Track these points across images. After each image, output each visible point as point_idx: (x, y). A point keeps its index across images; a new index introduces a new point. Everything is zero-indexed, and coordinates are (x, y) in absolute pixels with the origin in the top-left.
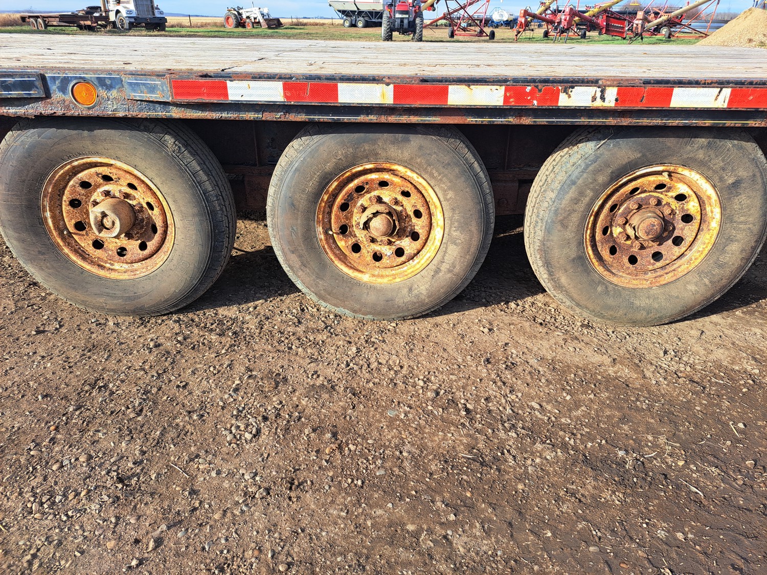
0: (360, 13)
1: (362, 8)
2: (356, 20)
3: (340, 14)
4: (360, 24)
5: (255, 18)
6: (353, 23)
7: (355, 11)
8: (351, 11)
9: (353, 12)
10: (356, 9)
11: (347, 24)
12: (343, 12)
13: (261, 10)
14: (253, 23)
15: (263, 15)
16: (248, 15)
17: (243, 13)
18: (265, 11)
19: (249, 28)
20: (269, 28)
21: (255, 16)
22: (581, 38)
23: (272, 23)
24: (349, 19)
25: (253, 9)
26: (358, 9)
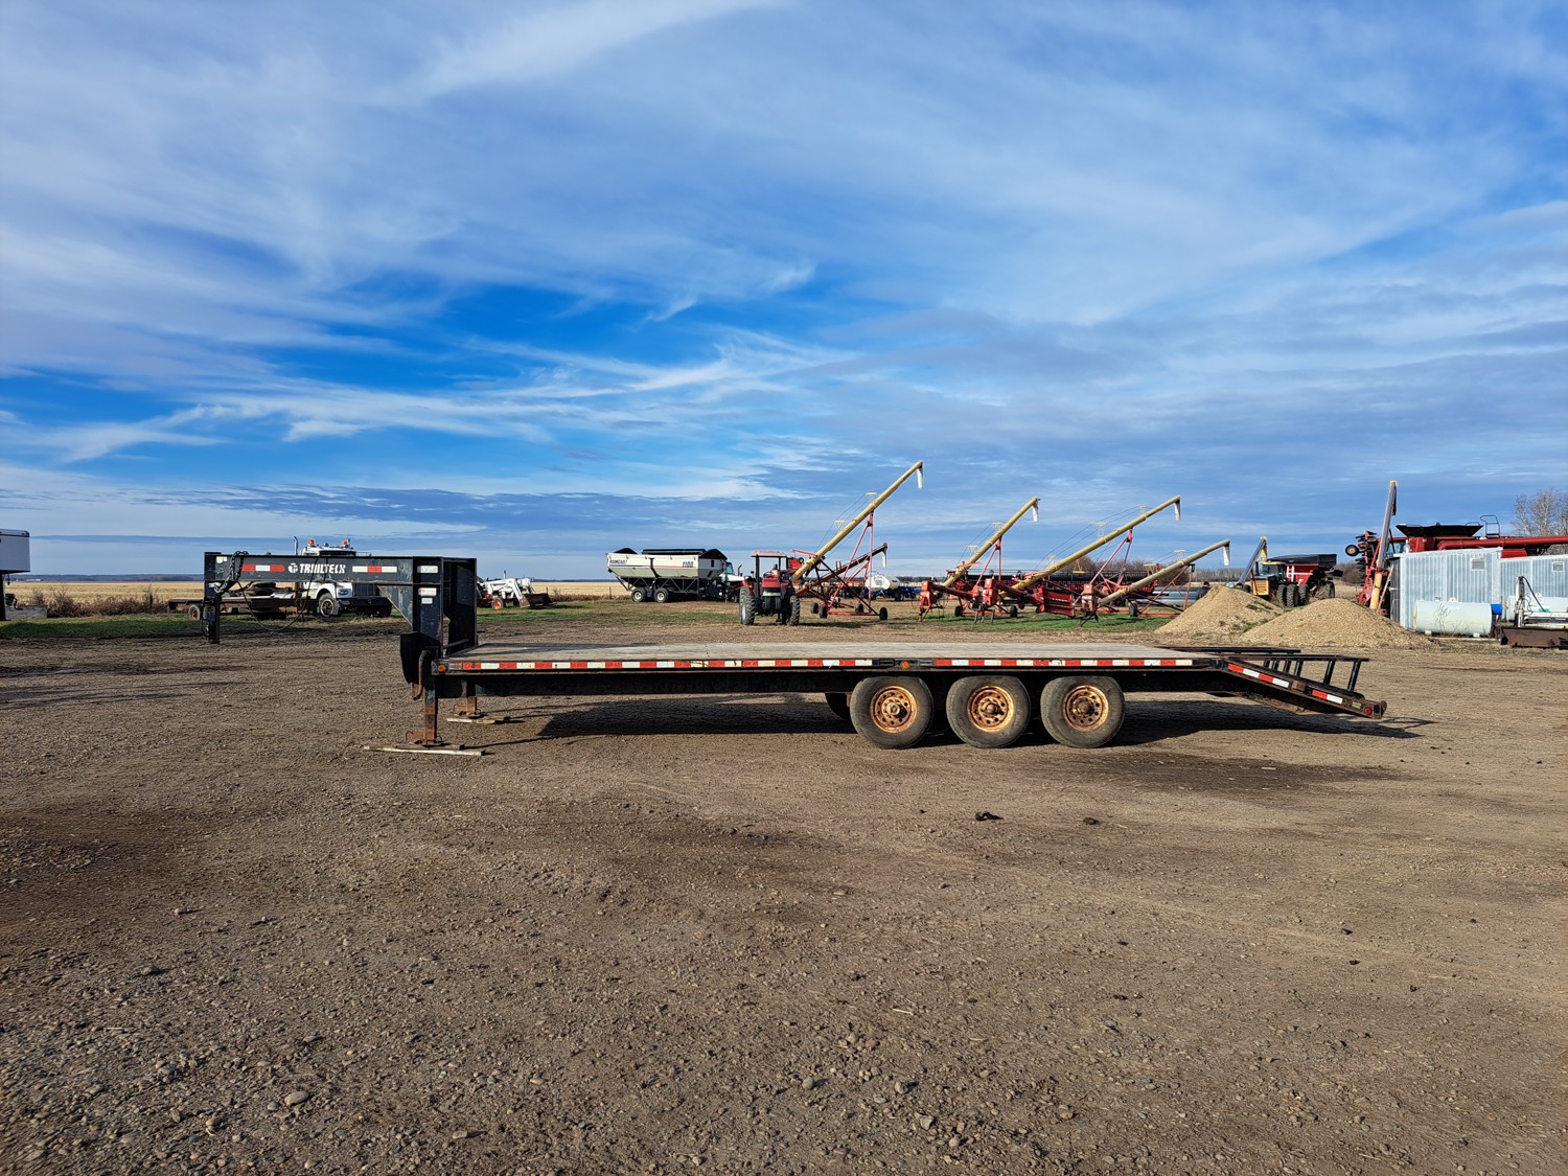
0: (660, 581)
1: (663, 575)
2: (653, 592)
3: (626, 584)
4: (661, 598)
5: (508, 594)
6: (649, 596)
7: (652, 579)
8: (646, 579)
9: (649, 581)
10: (654, 576)
11: (638, 598)
12: (632, 580)
13: (519, 582)
14: (505, 601)
15: (521, 589)
16: (495, 588)
17: (489, 587)
18: (525, 583)
19: (496, 608)
20: (533, 606)
21: (509, 590)
22: (1012, 616)
23: (535, 600)
24: (642, 590)
25: (507, 581)
26: (657, 575)
